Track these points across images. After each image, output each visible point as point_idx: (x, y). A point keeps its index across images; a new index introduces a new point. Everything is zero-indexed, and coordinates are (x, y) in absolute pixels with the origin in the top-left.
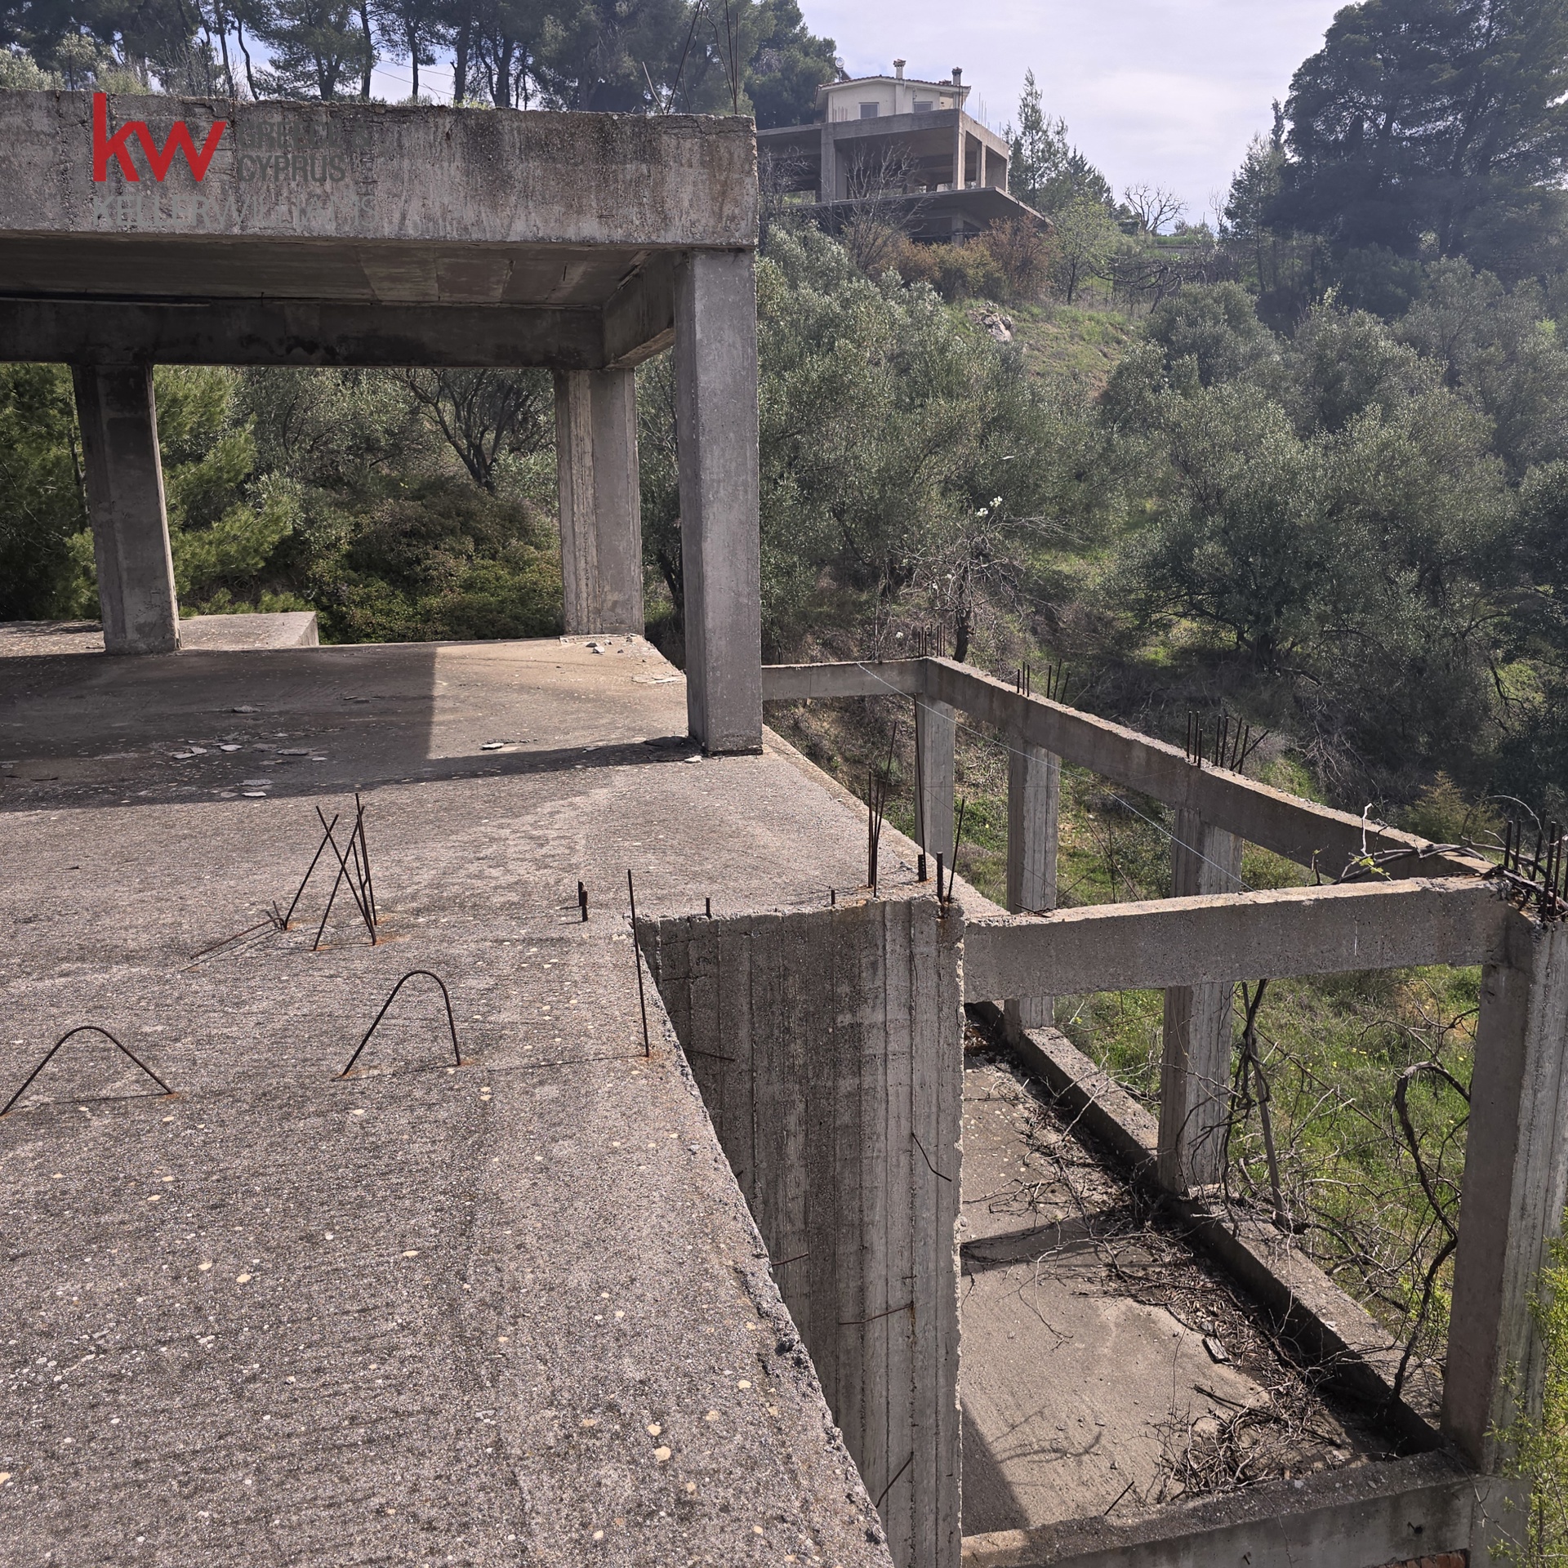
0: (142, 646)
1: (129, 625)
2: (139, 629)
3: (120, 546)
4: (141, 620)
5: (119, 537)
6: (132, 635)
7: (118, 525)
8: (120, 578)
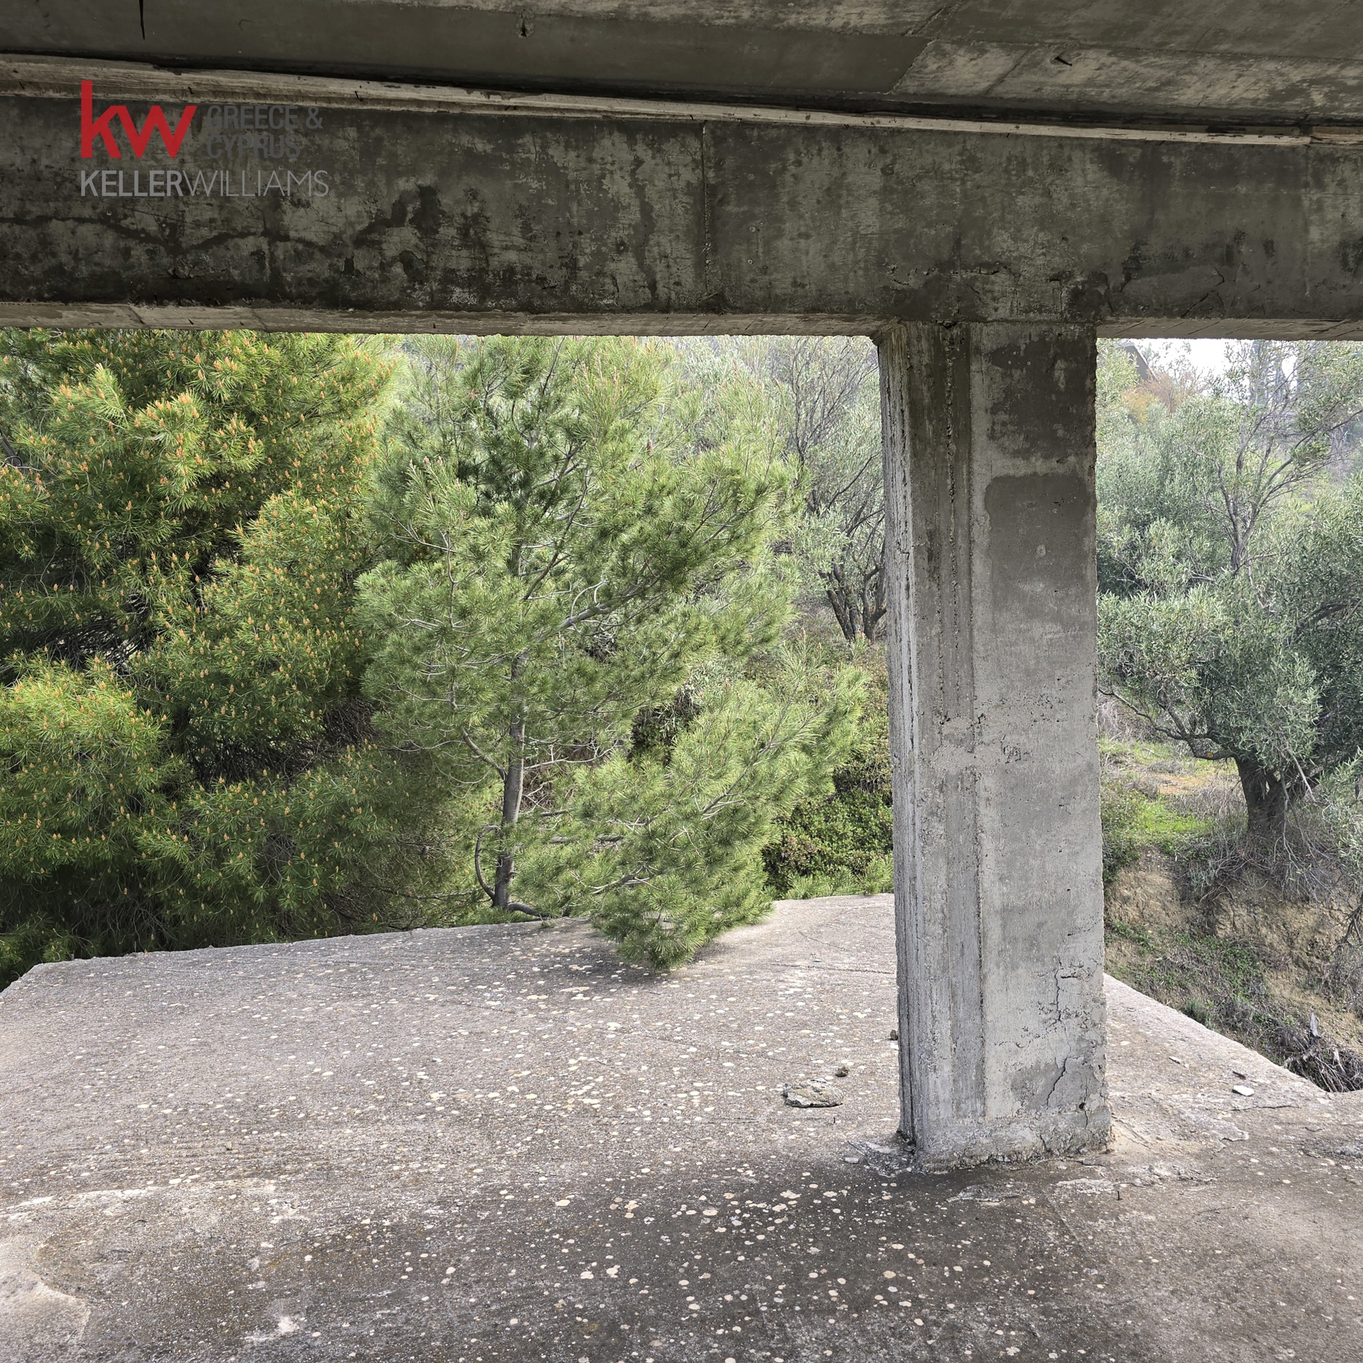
0: (1025, 1137)
1: (995, 1074)
2: (1021, 1086)
3: (988, 845)
4: (1028, 1058)
5: (989, 817)
6: (1001, 1103)
7: (988, 783)
8: (981, 938)
